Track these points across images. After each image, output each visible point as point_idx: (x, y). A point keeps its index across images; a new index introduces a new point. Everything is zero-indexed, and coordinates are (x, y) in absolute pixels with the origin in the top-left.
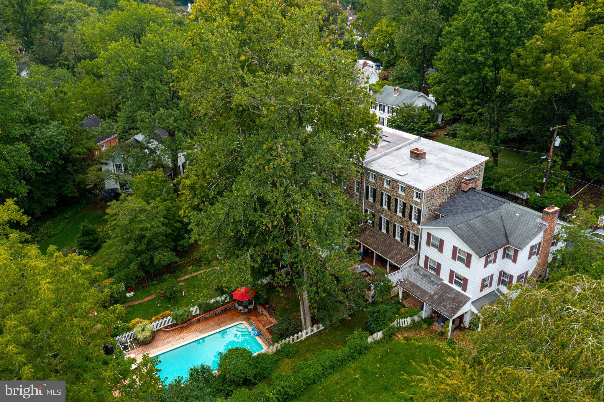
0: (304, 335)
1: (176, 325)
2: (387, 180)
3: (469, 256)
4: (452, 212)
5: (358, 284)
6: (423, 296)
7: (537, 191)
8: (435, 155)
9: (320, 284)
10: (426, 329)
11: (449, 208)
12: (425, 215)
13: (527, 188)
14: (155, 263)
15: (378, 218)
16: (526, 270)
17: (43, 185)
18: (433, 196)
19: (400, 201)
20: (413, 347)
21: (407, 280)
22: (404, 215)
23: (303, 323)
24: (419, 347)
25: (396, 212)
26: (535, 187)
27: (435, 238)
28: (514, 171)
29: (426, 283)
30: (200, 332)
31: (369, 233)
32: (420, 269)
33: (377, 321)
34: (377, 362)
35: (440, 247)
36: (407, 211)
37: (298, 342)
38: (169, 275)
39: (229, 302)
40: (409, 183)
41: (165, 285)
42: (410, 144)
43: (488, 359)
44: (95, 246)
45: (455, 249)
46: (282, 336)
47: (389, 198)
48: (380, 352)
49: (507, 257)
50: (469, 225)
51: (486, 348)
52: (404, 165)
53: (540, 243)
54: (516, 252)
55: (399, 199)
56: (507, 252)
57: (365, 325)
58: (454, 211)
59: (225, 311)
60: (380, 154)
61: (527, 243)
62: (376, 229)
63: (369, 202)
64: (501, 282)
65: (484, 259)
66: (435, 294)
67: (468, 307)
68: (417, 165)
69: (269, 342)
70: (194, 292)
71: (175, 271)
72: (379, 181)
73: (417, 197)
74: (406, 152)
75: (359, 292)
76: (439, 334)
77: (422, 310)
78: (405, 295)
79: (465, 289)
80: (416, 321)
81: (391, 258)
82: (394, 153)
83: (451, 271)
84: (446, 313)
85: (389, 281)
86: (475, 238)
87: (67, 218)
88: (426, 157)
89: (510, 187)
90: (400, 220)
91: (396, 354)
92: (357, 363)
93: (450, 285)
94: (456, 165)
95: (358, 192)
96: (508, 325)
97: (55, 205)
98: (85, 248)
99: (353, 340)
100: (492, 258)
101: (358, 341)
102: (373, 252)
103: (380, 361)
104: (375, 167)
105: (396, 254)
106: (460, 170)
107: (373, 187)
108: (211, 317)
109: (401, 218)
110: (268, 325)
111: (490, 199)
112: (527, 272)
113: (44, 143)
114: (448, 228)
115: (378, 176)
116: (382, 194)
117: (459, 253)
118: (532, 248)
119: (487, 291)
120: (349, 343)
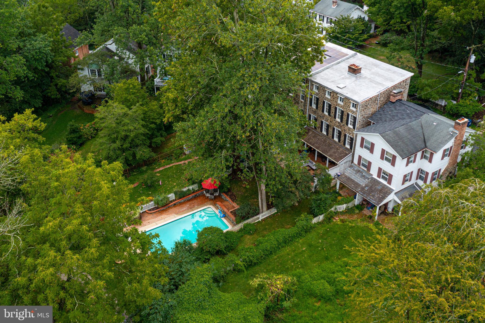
0: (261, 217)
1: (157, 208)
2: (329, 92)
3: (394, 157)
4: (381, 120)
5: (305, 178)
6: (356, 188)
7: (454, 99)
8: (369, 69)
9: (277, 179)
10: (358, 213)
11: (379, 116)
12: (360, 122)
13: (445, 96)
14: (137, 158)
15: (320, 122)
16: (439, 169)
17: (31, 88)
18: (367, 106)
19: (339, 109)
20: (347, 227)
21: (344, 174)
22: (342, 121)
23: (260, 208)
24: (352, 227)
25: (335, 117)
26: (452, 96)
27: (367, 142)
28: (435, 82)
29: (359, 177)
30: (177, 214)
31: (312, 134)
32: (354, 166)
33: (320, 207)
34: (319, 239)
35: (371, 149)
36: (345, 118)
37: (257, 223)
38: (146, 167)
39: (198, 190)
40: (347, 95)
41: (146, 176)
42: (348, 59)
43: (405, 237)
44: (81, 142)
45: (383, 151)
46: (244, 218)
47: (330, 106)
48: (321, 231)
49: (424, 158)
50: (395, 132)
51: (404, 229)
52: (343, 78)
53: (451, 147)
54: (432, 154)
55: (338, 108)
56: (424, 154)
57: (309, 209)
58: (384, 119)
59: (195, 198)
60: (323, 68)
61: (441, 148)
62: (317, 130)
63: (312, 108)
64: (419, 177)
65: (406, 160)
66: (366, 186)
67: (392, 197)
68: (354, 79)
69: (233, 222)
70: (168, 181)
71: (151, 164)
72: (322, 92)
73: (353, 106)
74: (345, 66)
75: (305, 184)
76: (368, 217)
77: (355, 198)
78: (341, 186)
79: (390, 183)
80: (350, 207)
81: (330, 156)
82: (334, 67)
83: (379, 168)
84: (374, 202)
85: (330, 175)
86: (400, 143)
87: (51, 116)
88: (362, 71)
89: (431, 95)
90: (338, 125)
91: (334, 232)
92: (303, 239)
93: (378, 179)
94: (386, 79)
95: (303, 99)
96: (421, 213)
97: (41, 105)
98: (73, 144)
99: (300, 221)
100: (412, 159)
101: (304, 223)
102: (315, 150)
103: (322, 237)
104: (319, 79)
105: (335, 153)
106: (390, 85)
107: (316, 96)
108: (184, 203)
109: (339, 123)
110: (231, 209)
111: (413, 110)
112: (440, 170)
113: (34, 54)
114: (378, 134)
115: (321, 88)
116: (324, 102)
117: (386, 154)
118: (445, 151)
119: (407, 184)
120: (298, 224)
